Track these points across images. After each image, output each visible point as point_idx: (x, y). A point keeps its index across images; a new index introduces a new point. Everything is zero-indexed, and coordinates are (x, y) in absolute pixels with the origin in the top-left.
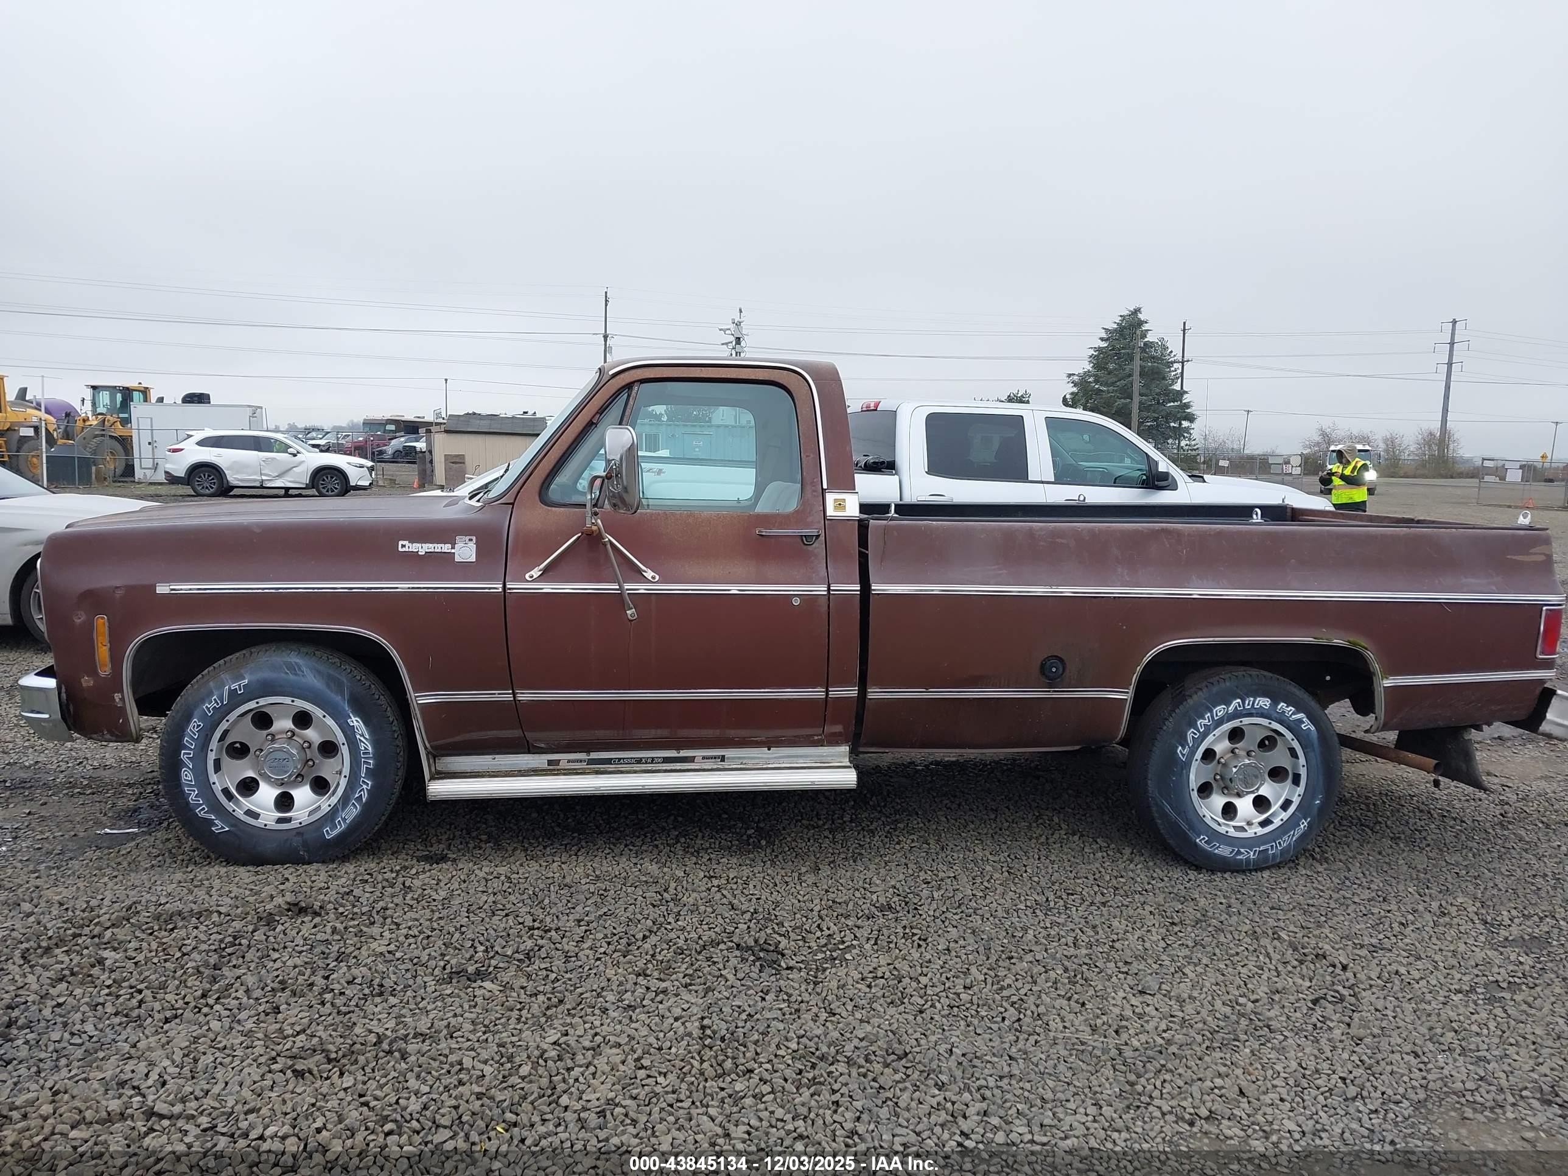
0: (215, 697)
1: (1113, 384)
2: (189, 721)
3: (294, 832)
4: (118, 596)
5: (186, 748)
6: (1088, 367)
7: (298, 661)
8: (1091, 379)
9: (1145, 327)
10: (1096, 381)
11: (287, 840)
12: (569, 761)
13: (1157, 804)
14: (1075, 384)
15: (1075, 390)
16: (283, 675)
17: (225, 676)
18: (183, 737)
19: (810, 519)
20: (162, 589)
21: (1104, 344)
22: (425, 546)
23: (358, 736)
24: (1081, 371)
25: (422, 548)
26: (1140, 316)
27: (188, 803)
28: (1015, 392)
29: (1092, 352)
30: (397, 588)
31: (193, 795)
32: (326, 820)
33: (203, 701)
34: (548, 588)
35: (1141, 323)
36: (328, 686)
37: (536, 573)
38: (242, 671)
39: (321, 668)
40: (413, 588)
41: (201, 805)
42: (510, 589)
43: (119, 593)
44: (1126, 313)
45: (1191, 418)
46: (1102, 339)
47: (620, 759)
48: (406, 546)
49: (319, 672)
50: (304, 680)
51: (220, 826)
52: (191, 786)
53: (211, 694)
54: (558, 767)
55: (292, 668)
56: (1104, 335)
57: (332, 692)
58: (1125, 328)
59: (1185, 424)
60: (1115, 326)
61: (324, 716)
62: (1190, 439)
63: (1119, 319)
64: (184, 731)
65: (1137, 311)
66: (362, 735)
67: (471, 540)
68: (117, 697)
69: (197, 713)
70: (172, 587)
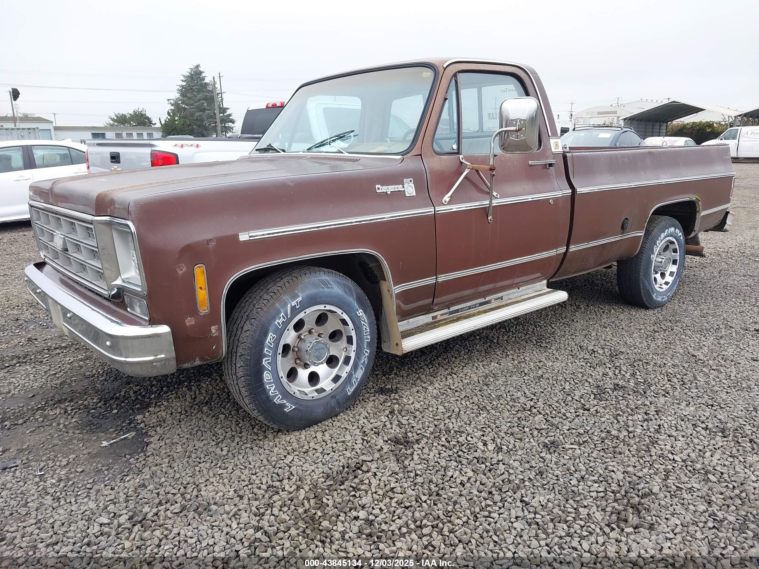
0: (282, 314)
1: (192, 104)
2: (266, 335)
3: (330, 396)
4: (210, 246)
5: (265, 356)
6: (178, 95)
7: (326, 278)
8: (180, 102)
9: (203, 75)
10: (183, 103)
11: (328, 403)
12: (442, 315)
13: (643, 283)
14: (172, 105)
15: (173, 108)
16: (321, 290)
17: (285, 297)
18: (262, 349)
19: (547, 154)
20: (244, 237)
21: (184, 84)
22: (390, 187)
23: (362, 322)
24: (174, 98)
25: (390, 189)
26: (200, 69)
27: (268, 397)
28: (137, 109)
29: (178, 87)
30: (384, 218)
31: (273, 388)
32: (346, 383)
33: (274, 319)
34: (455, 208)
35: (201, 73)
36: (346, 292)
37: (447, 198)
38: (296, 291)
39: (339, 280)
40: (392, 217)
41: (277, 395)
42: (437, 211)
43: (213, 244)
44: (192, 67)
45: (233, 122)
46: (182, 81)
47: (462, 309)
48: (381, 189)
49: (339, 283)
50: (332, 290)
51: (289, 407)
52: (270, 383)
53: (279, 312)
54: (437, 320)
55: (326, 284)
56: (184, 79)
57: (347, 295)
58: (193, 75)
59: (230, 124)
60: (188, 74)
61: (342, 313)
62: (233, 132)
63: (189, 70)
64: (263, 344)
65: (197, 67)
66: (364, 321)
67: (411, 181)
68: (214, 329)
69: (271, 329)
70: (250, 235)
